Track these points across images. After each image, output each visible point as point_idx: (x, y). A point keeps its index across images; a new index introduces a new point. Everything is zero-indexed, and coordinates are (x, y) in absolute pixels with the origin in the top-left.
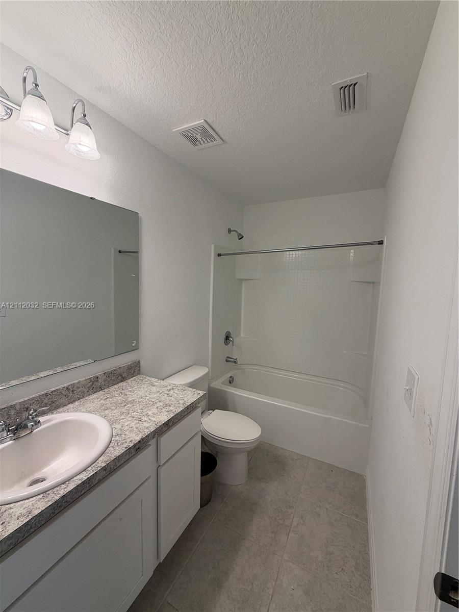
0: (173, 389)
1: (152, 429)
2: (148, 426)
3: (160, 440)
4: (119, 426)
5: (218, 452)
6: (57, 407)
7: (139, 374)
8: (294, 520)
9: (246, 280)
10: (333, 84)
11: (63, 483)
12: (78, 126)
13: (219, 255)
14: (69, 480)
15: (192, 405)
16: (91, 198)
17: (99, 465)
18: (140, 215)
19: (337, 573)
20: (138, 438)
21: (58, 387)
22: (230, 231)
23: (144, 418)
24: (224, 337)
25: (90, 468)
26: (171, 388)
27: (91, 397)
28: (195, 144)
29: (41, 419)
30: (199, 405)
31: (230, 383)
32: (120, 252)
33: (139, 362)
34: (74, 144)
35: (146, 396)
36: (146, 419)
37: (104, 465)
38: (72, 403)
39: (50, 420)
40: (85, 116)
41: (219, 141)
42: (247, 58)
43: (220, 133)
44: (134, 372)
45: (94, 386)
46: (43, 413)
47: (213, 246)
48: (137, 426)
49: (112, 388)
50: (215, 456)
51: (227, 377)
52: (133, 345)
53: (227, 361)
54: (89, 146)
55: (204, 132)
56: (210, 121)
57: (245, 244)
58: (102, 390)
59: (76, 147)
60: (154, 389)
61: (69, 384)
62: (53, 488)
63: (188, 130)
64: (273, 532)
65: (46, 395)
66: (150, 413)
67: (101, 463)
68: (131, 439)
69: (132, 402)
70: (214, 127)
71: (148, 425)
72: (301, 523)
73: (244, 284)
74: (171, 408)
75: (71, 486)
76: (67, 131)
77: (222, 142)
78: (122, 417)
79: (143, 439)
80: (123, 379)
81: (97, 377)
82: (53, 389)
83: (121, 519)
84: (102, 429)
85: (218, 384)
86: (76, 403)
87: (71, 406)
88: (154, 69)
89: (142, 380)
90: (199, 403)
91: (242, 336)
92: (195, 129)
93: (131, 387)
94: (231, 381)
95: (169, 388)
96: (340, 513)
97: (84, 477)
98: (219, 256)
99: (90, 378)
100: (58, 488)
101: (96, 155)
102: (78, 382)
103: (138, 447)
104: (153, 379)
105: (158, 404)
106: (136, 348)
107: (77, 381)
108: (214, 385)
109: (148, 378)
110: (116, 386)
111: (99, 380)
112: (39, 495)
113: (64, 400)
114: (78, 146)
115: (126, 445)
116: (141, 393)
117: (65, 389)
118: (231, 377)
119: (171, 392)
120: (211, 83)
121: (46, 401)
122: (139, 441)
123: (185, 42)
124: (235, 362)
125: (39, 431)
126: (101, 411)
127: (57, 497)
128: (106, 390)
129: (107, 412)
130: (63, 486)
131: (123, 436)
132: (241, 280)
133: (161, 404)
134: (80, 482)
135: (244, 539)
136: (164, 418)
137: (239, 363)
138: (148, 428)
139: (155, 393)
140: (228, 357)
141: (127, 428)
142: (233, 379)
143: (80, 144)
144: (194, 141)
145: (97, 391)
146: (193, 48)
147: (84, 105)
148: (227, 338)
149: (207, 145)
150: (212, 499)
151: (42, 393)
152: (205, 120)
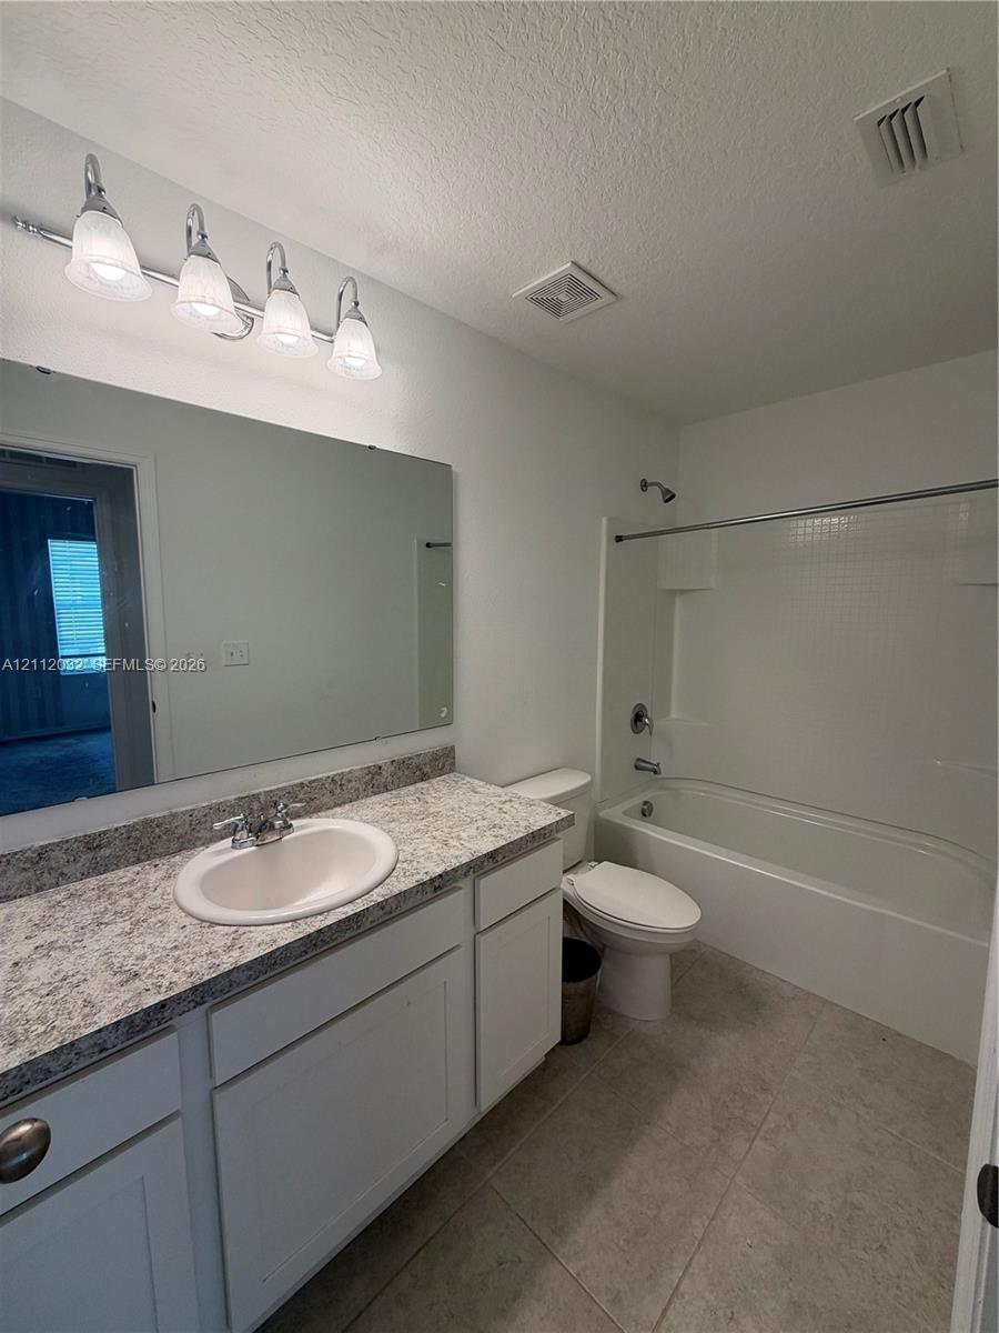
0: (511, 801)
1: (465, 860)
2: (458, 855)
3: (479, 884)
4: (409, 849)
5: (605, 946)
6: (318, 810)
7: (453, 771)
8: (769, 1117)
9: (682, 592)
10: (857, 119)
11: (321, 914)
12: (347, 323)
13: (619, 539)
14: (328, 911)
15: (542, 832)
16: (370, 447)
17: (374, 898)
18: (454, 469)
19: (864, 1249)
20: (439, 871)
21: (320, 776)
22: (644, 485)
23: (452, 842)
24: (630, 716)
25: (360, 901)
26: (508, 798)
27: (369, 800)
28: (558, 315)
29: (295, 823)
30: (559, 835)
31: (644, 815)
32: (428, 545)
33: (453, 748)
34: (340, 357)
35: (461, 808)
36: (455, 843)
37: (381, 899)
38: (340, 805)
39: (305, 827)
40: (357, 304)
41: (606, 297)
42: (646, 121)
43: (607, 280)
44: (443, 766)
45: (375, 782)
46: (298, 816)
47: (604, 520)
48: (439, 852)
49: (404, 791)
50: (599, 953)
51: (638, 802)
52: (443, 715)
53: (637, 768)
54: (363, 356)
55: (573, 285)
56: (583, 263)
57: (682, 511)
58: (387, 790)
59: (345, 361)
60: (476, 798)
61: (335, 773)
62: (307, 917)
63: (542, 289)
64: (715, 1128)
65: (302, 785)
66: (464, 835)
67: (377, 896)
68: (427, 870)
69: (436, 815)
70: (593, 271)
71: (457, 853)
72: (784, 1126)
73: (678, 602)
74: (502, 832)
75: (331, 919)
76: (331, 335)
77: (613, 299)
78: (416, 836)
79: (446, 873)
80: (424, 777)
81: (380, 767)
82: (313, 778)
83: (409, 1003)
84: (382, 849)
85: (615, 814)
86: (347, 807)
87: (338, 810)
88: (468, 192)
89: (456, 782)
90: (557, 831)
91: (674, 717)
92: (555, 283)
93: (436, 791)
94: (646, 812)
95: (503, 799)
96: (894, 1132)
97: (350, 910)
98: (617, 541)
99: (369, 767)
100: (313, 919)
101: (376, 371)
102: (350, 772)
103: (439, 886)
104: (477, 782)
105: (480, 824)
106: (448, 722)
107: (348, 769)
108: (606, 814)
109: (468, 779)
110: (411, 788)
111: (384, 773)
112: (287, 922)
113: (326, 799)
114: (348, 359)
115: (418, 877)
116: (453, 803)
117: (330, 781)
118: (646, 803)
119: (506, 807)
120: (577, 189)
121: (301, 796)
122: (440, 875)
123: (520, 130)
124: (655, 772)
125: (291, 839)
126: (384, 822)
127: (312, 930)
128: (394, 792)
129: (393, 825)
130: (319, 917)
131: (415, 863)
132: (673, 593)
133: (485, 823)
134: (344, 916)
135: (649, 1124)
136: (487, 845)
137: (663, 775)
138: (457, 857)
139: (477, 804)
140: (639, 760)
141: (422, 852)
142: (651, 810)
143: (349, 356)
144: (555, 308)
145: (380, 792)
146: (535, 134)
147: (355, 286)
148: (638, 717)
149: (581, 311)
150: (590, 1035)
151: (296, 782)
152: (574, 263)
